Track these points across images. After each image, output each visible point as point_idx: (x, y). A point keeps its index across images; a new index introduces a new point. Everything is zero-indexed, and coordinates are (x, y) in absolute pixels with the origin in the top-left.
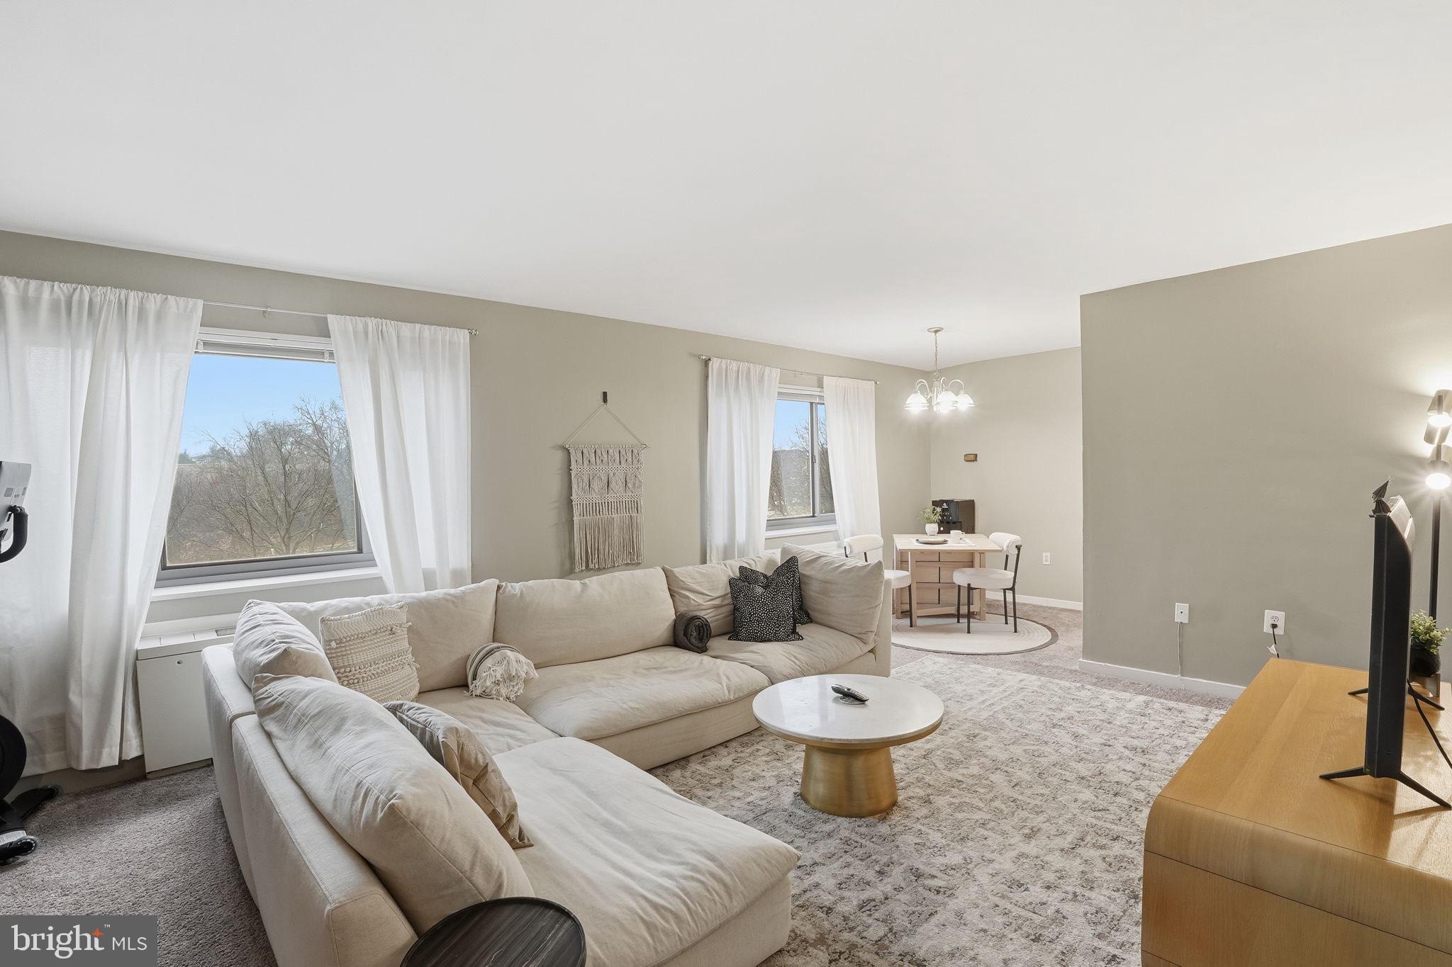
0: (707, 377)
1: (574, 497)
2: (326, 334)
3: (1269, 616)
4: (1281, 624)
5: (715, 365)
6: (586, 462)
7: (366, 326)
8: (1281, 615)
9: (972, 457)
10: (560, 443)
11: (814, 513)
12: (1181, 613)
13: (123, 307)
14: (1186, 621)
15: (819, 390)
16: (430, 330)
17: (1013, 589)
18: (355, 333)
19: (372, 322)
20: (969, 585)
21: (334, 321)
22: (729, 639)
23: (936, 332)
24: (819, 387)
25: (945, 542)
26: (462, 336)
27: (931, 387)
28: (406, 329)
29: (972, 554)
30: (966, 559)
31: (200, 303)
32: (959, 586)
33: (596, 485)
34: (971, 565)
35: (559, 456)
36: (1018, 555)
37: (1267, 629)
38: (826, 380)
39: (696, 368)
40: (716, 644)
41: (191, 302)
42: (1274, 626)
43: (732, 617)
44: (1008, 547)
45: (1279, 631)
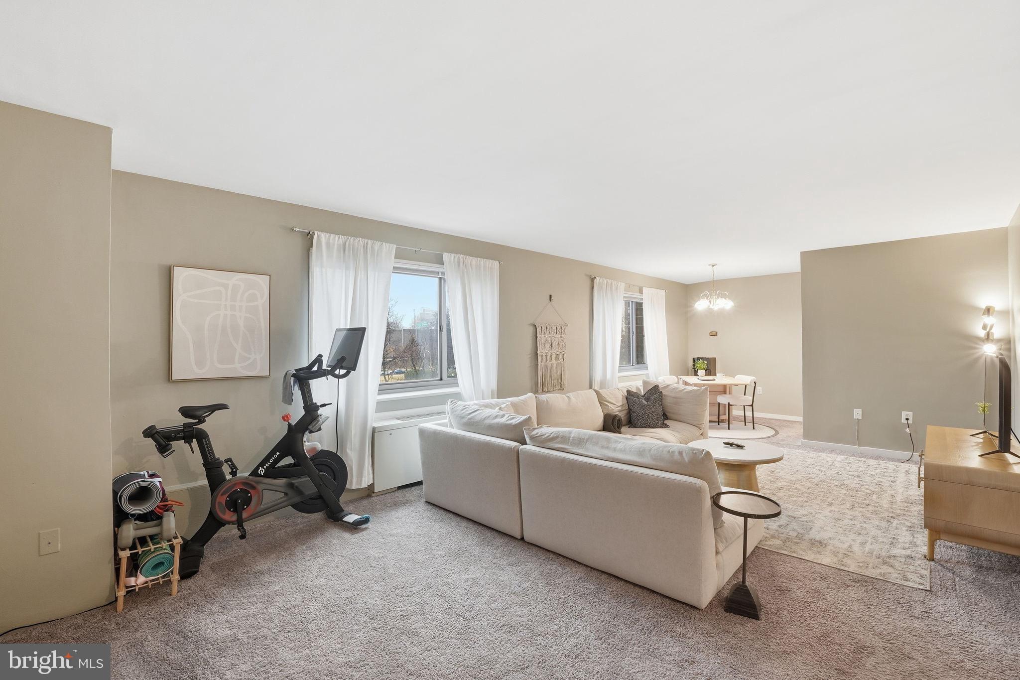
0: (593, 287)
1: (538, 352)
2: (441, 263)
3: (904, 414)
4: (911, 418)
5: (597, 281)
6: (543, 333)
7: (459, 259)
8: (910, 415)
9: (715, 334)
10: (532, 322)
11: (633, 364)
12: (858, 414)
13: (365, 247)
14: (860, 418)
15: (640, 294)
16: (483, 260)
17: (752, 405)
18: (454, 262)
19: (462, 257)
20: (729, 403)
21: (446, 257)
22: (629, 427)
23: (713, 266)
24: (640, 293)
25: (714, 380)
26: (496, 263)
27: (711, 295)
28: (474, 259)
29: (725, 386)
30: (721, 389)
31: (395, 246)
32: (719, 403)
33: (547, 346)
34: (724, 392)
35: (531, 329)
36: (755, 387)
37: (904, 421)
38: (645, 290)
39: (588, 283)
40: (623, 429)
41: (392, 245)
42: (907, 419)
43: (629, 415)
44: (750, 382)
45: (910, 422)
